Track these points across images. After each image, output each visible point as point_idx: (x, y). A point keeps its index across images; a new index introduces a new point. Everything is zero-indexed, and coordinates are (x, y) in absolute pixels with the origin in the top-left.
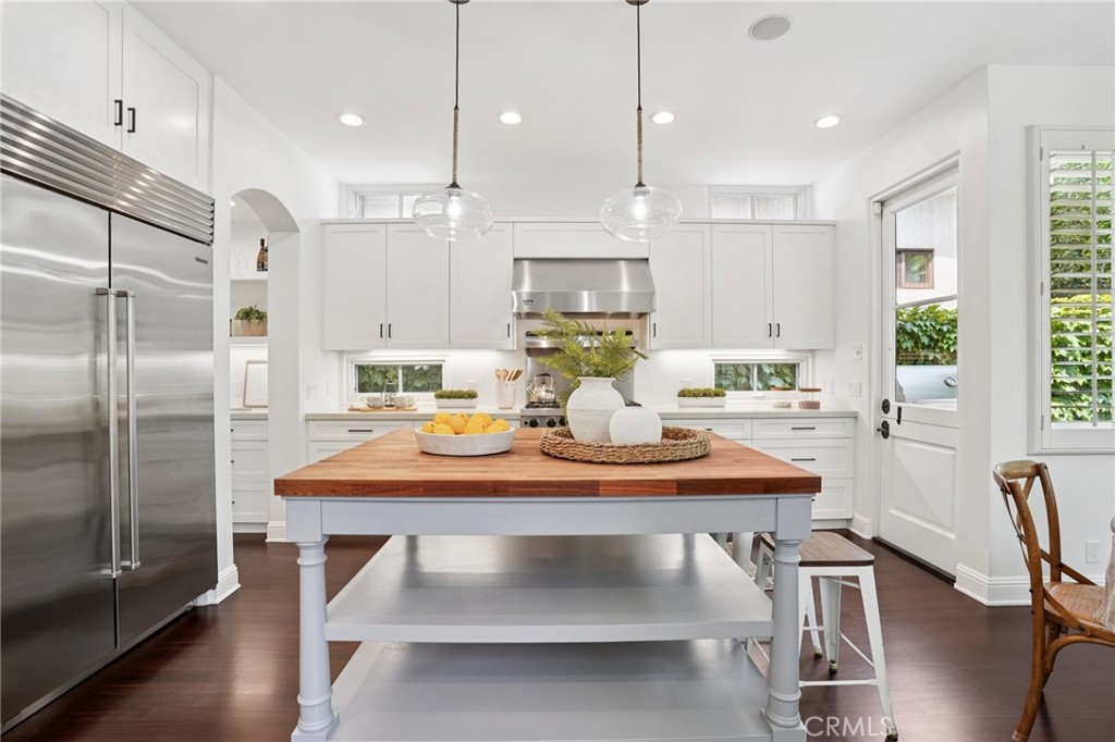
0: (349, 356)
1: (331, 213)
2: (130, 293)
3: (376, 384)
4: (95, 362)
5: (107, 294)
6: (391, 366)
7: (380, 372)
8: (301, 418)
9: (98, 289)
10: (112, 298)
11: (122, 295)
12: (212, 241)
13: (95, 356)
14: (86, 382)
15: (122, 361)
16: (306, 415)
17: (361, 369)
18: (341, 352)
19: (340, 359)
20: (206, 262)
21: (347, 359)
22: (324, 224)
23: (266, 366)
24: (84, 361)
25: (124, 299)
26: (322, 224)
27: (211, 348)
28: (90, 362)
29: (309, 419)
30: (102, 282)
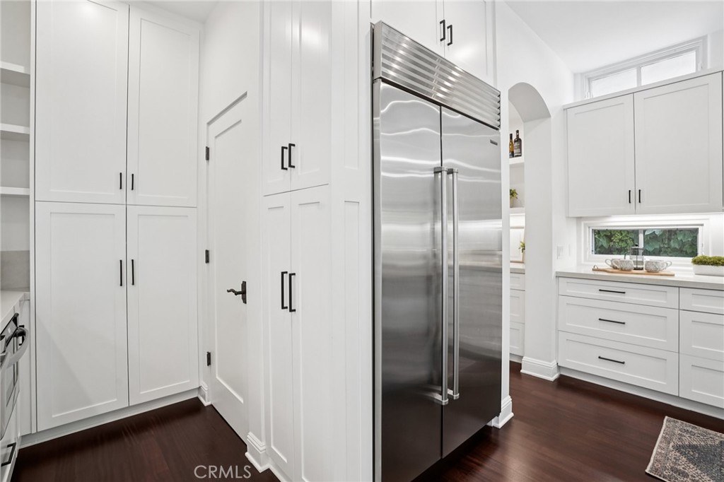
0: (587, 222)
1: (569, 99)
2: (456, 170)
3: (602, 246)
4: (434, 229)
5: (441, 172)
6: (617, 231)
7: (606, 236)
8: (554, 275)
9: (435, 168)
10: (445, 173)
11: (450, 172)
12: (499, 126)
13: (434, 225)
14: (429, 240)
15: (450, 227)
16: (557, 272)
17: (597, 233)
18: (579, 219)
19: (578, 225)
20: (496, 144)
21: (585, 225)
22: (565, 109)
23: (523, 230)
24: (428, 227)
25: (451, 175)
26: (564, 110)
27: (500, 218)
28: (431, 228)
29: (559, 276)
30: (437, 163)
